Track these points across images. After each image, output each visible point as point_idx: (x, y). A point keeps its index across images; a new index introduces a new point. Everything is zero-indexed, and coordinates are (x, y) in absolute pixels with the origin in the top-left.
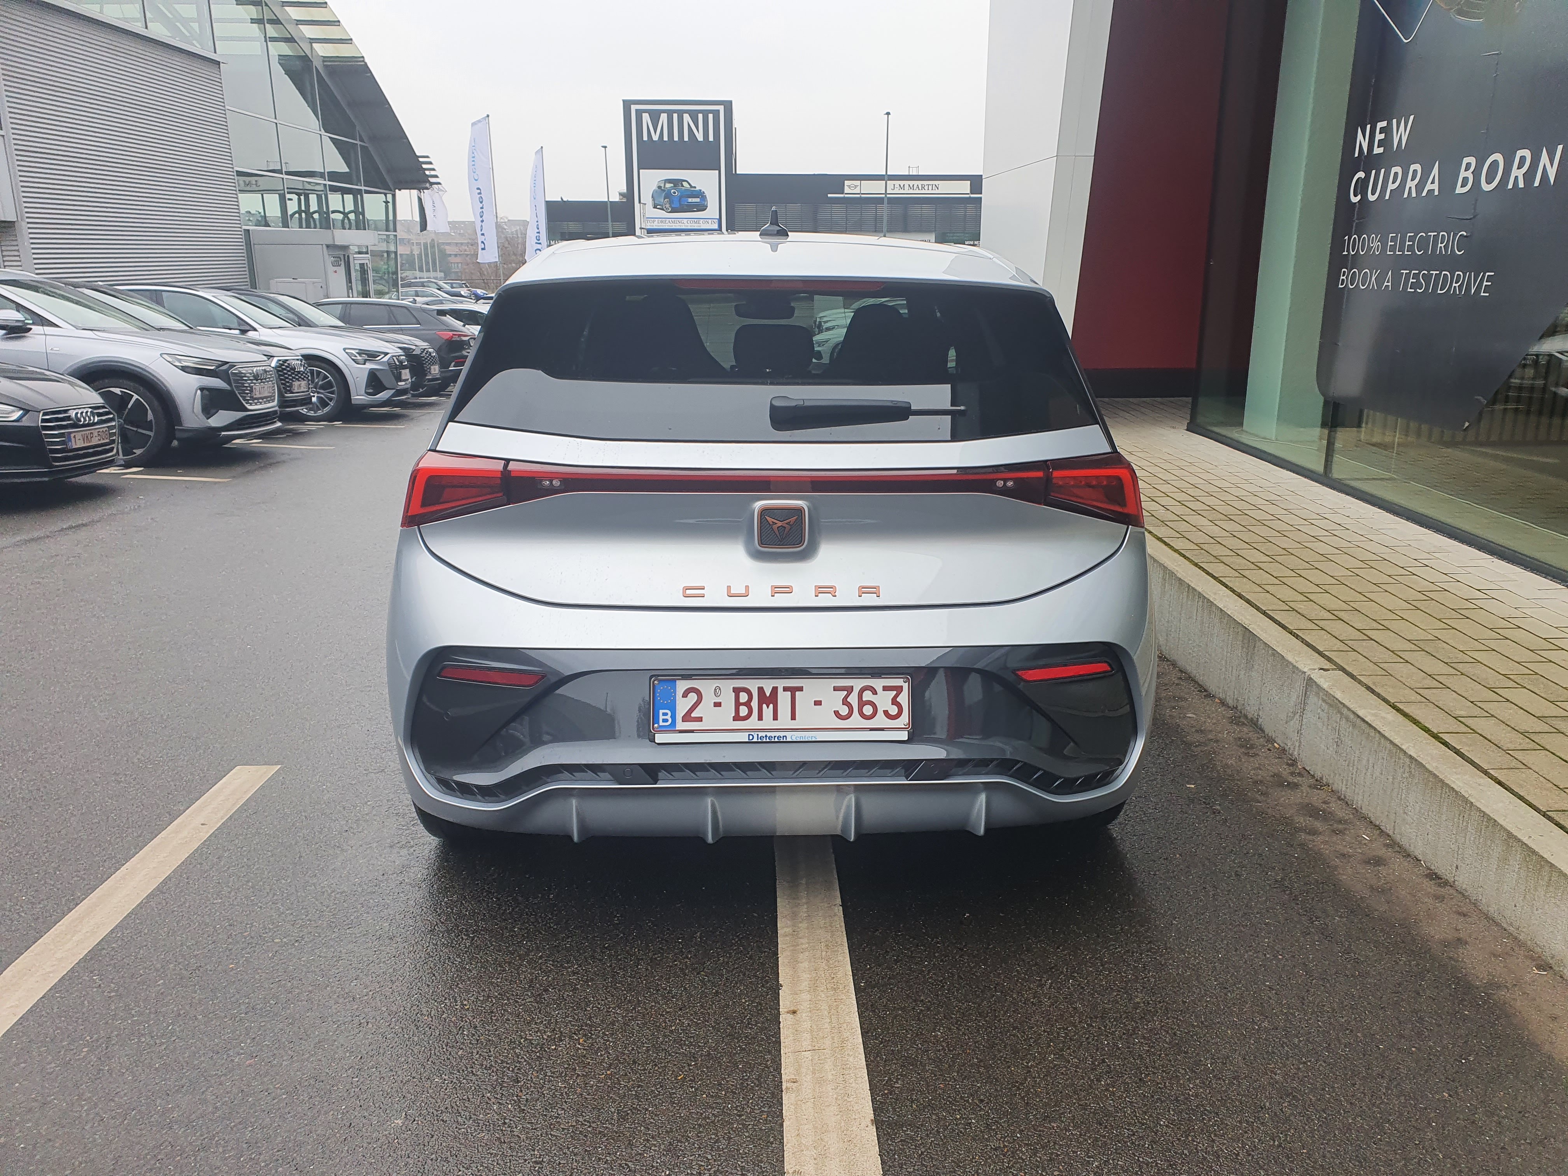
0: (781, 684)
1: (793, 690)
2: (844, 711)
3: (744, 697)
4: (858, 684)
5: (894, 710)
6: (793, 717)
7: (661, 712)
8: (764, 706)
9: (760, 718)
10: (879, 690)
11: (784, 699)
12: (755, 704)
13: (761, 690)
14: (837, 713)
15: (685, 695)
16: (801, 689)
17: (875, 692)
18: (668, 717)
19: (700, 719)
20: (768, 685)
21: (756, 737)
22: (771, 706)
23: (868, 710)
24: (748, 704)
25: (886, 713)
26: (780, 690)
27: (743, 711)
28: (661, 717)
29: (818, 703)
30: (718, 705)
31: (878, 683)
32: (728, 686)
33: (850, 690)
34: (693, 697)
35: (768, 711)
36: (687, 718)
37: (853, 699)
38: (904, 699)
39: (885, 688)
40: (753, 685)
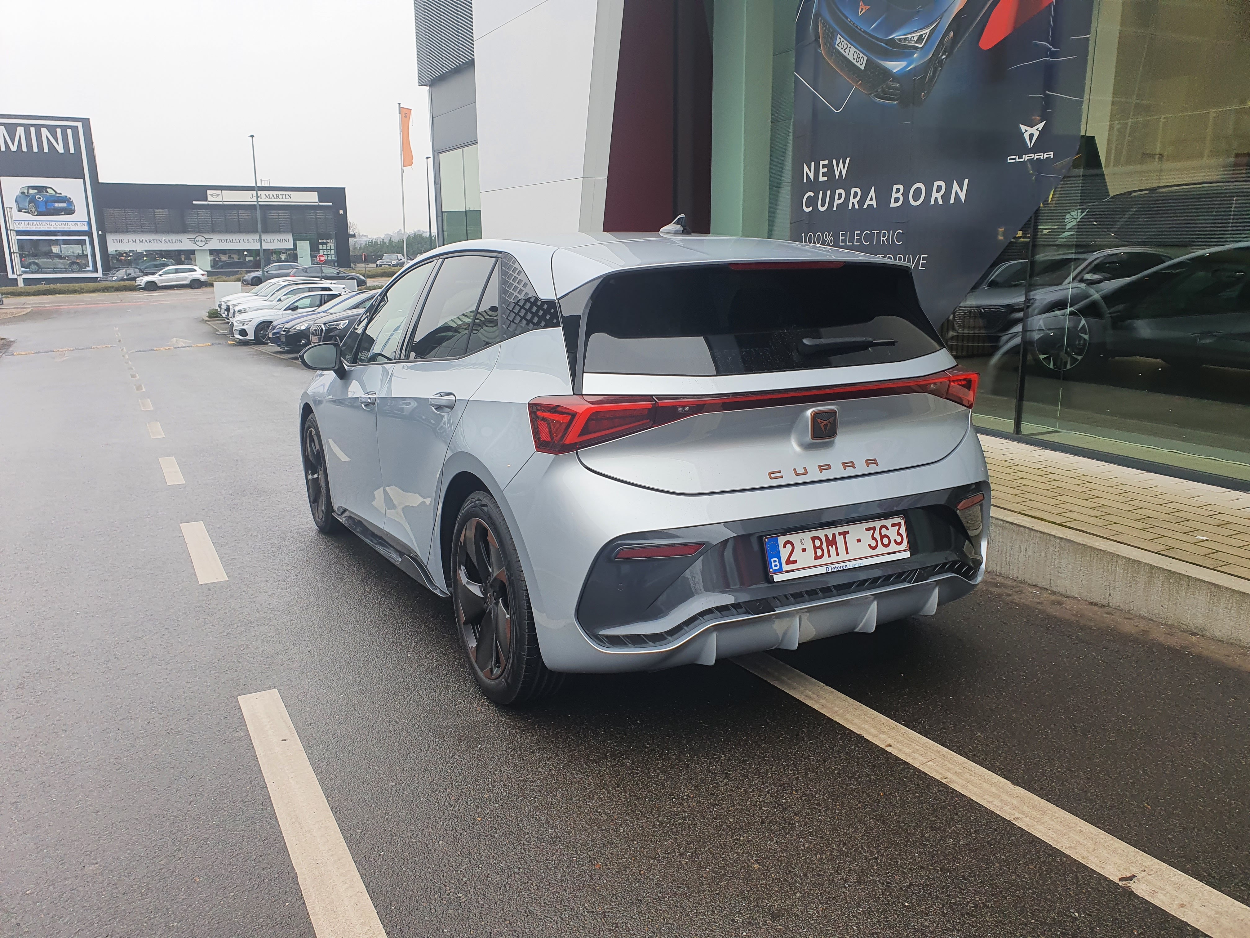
0: (837, 530)
1: (844, 534)
2: (873, 544)
3: (818, 543)
4: (877, 524)
5: (899, 539)
6: (847, 553)
7: (773, 560)
8: (830, 547)
9: (829, 556)
10: (889, 526)
11: (840, 540)
12: (824, 546)
13: (826, 536)
14: (870, 545)
15: (784, 547)
16: (848, 533)
17: (888, 529)
18: (777, 563)
19: (795, 562)
20: (830, 532)
21: (830, 568)
22: (834, 546)
23: (886, 541)
24: (821, 547)
25: (895, 541)
26: (837, 535)
27: (819, 553)
28: (773, 564)
29: (859, 541)
30: (804, 550)
31: (888, 523)
32: (807, 536)
33: (874, 529)
34: (789, 547)
35: (833, 550)
36: (788, 562)
37: (877, 535)
38: (903, 531)
39: (893, 525)
40: (821, 533)
